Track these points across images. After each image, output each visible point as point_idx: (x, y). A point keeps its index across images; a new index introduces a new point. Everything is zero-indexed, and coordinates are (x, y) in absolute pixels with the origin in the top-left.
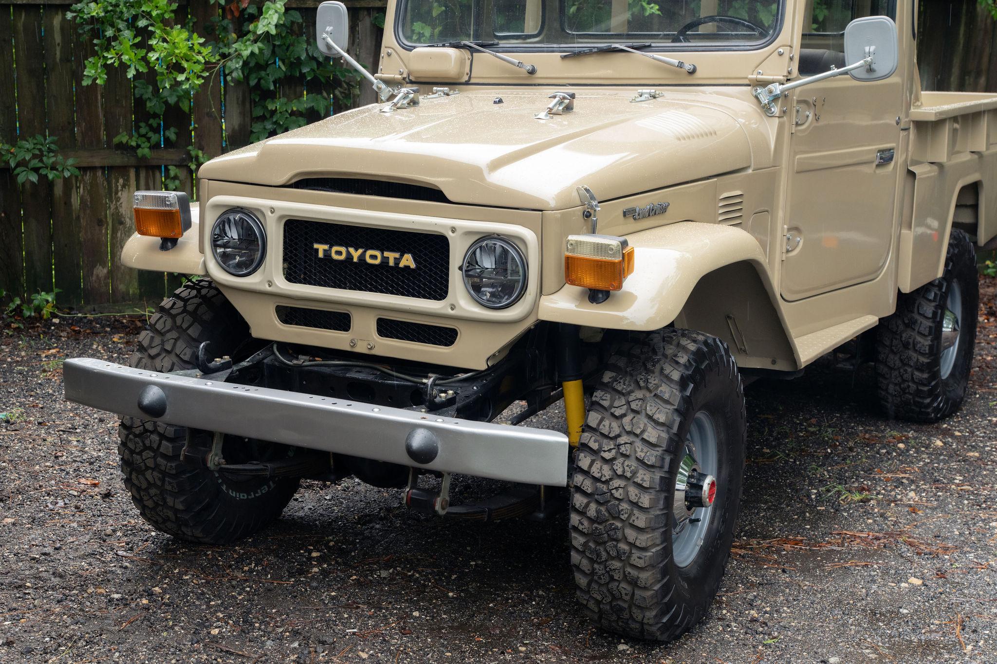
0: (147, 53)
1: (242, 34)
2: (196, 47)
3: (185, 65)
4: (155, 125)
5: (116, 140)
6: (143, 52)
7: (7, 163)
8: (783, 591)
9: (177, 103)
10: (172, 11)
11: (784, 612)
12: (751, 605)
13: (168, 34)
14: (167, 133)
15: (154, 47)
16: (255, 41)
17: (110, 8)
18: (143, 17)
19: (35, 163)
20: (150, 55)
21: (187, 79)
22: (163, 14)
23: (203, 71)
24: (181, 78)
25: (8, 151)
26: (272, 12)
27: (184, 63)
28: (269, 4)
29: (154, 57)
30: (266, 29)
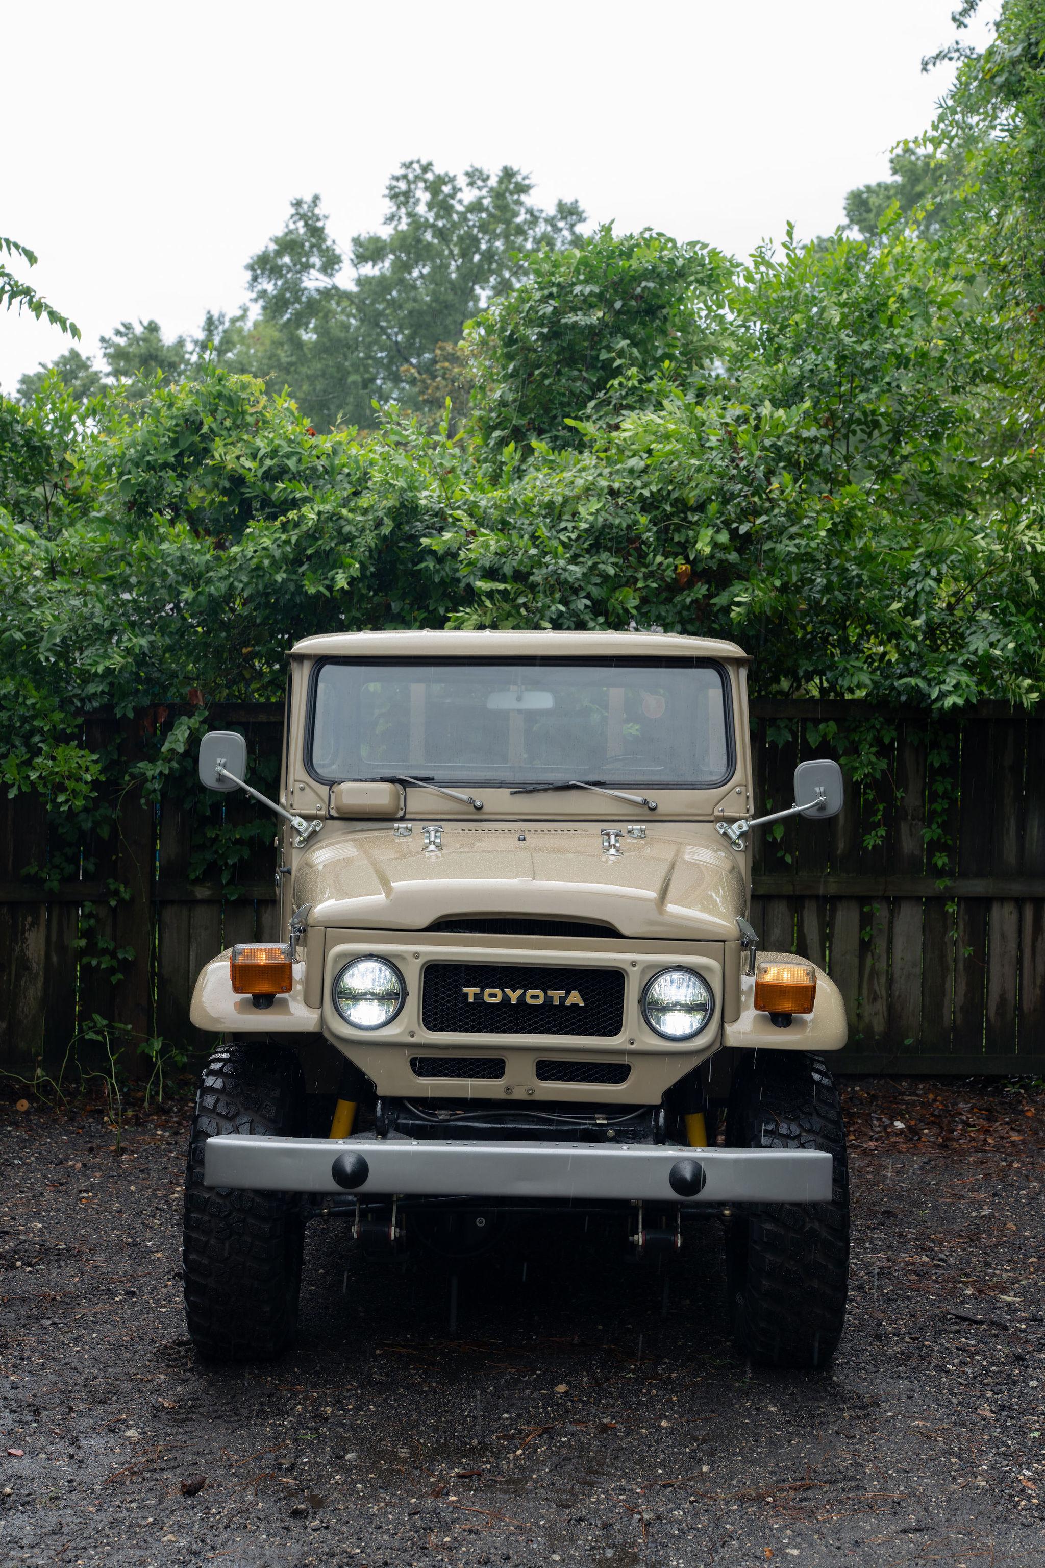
2: (87, 765)
5: (23, 872)
6: (27, 770)
9: (93, 829)
10: (76, 726)
13: (58, 751)
16: (164, 760)
20: (31, 773)
21: (67, 801)
23: (91, 791)
24: (61, 799)
26: (184, 728)
27: (67, 782)
28: (185, 719)
29: (34, 776)
30: (174, 746)
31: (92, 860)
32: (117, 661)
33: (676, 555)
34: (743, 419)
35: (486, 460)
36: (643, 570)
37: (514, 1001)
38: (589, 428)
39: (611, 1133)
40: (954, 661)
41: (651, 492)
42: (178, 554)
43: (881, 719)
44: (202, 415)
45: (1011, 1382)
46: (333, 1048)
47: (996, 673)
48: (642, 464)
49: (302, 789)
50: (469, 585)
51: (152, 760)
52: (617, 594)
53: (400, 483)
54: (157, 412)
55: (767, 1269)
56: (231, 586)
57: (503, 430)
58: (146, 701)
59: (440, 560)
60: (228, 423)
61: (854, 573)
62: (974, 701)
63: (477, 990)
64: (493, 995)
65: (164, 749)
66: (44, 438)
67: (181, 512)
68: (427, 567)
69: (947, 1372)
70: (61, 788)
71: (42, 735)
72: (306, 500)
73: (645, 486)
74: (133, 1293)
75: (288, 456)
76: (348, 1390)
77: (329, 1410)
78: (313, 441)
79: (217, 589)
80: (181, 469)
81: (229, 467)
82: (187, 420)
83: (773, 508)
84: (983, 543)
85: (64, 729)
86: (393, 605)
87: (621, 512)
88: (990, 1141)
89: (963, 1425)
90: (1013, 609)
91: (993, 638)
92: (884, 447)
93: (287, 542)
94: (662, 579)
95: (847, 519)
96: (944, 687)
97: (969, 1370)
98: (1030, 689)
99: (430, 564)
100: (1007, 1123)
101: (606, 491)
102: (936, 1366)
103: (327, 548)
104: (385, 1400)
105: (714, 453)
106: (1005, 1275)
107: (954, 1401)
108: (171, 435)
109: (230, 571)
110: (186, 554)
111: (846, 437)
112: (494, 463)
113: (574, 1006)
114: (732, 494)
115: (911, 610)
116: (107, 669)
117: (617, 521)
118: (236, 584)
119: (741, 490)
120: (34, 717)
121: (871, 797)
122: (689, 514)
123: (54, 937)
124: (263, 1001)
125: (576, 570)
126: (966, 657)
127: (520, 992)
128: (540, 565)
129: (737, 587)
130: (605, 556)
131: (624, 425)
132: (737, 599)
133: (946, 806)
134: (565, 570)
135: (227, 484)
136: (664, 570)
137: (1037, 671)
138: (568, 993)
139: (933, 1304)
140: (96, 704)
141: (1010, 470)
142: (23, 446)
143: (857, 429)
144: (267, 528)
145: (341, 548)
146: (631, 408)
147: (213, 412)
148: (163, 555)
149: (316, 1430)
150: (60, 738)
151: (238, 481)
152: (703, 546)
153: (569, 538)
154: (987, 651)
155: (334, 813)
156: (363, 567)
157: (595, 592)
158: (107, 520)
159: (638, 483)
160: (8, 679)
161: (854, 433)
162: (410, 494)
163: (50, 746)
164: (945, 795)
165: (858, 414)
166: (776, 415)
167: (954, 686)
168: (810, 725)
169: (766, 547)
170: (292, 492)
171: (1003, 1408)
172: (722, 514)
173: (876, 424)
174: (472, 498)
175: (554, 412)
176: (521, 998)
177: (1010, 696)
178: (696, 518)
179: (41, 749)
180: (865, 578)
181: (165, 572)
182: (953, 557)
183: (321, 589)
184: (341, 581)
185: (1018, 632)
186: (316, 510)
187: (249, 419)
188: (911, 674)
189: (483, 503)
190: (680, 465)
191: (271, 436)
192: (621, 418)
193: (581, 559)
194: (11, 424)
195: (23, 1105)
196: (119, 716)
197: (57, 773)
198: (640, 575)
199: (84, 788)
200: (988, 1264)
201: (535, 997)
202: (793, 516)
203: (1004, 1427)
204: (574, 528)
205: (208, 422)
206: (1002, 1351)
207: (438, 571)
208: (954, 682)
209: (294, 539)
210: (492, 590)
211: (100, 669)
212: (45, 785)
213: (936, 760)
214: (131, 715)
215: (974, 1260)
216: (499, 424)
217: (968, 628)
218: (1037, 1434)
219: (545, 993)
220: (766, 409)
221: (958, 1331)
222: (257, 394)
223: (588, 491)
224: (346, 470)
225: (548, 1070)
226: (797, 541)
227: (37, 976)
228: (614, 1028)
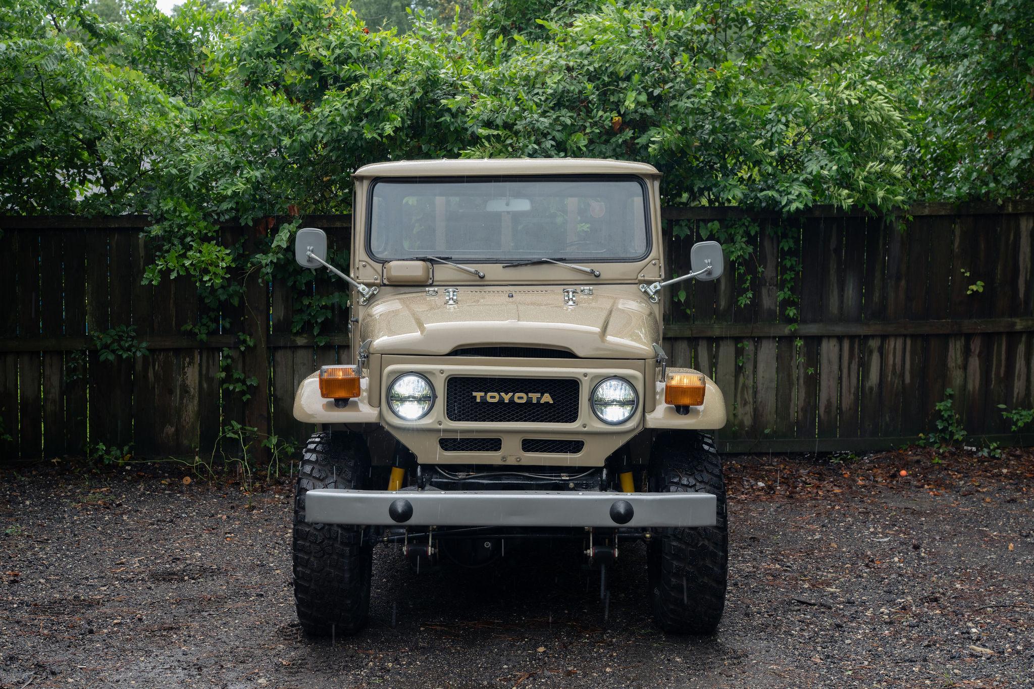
2: (223, 256)
4: (213, 316)
5: (183, 328)
6: (183, 260)
7: (95, 345)
9: (228, 300)
10: (214, 231)
13: (203, 247)
14: (223, 323)
15: (191, 256)
16: (273, 253)
19: (115, 346)
20: (185, 262)
21: (210, 280)
23: (226, 273)
24: (206, 278)
25: (98, 337)
26: (286, 231)
27: (210, 268)
28: (286, 225)
29: (187, 263)
30: (279, 244)
31: (228, 320)
32: (241, 186)
33: (612, 111)
34: (656, 19)
35: (483, 50)
36: (590, 120)
37: (507, 401)
38: (553, 26)
39: (571, 485)
40: (797, 179)
41: (595, 68)
42: (279, 114)
43: (749, 219)
44: (293, 20)
45: (833, 641)
46: (388, 432)
47: (825, 186)
48: (588, 49)
49: (364, 266)
50: (473, 133)
51: (265, 253)
52: (573, 138)
53: (426, 63)
54: (263, 18)
56: (315, 136)
57: (495, 28)
58: (260, 214)
59: (454, 116)
60: (310, 25)
61: (730, 121)
62: (811, 205)
63: (482, 394)
64: (493, 397)
65: (273, 246)
66: (188, 39)
67: (280, 86)
68: (445, 120)
69: (792, 635)
70: (206, 271)
71: (192, 237)
72: (363, 76)
73: (590, 64)
74: (262, 595)
75: (351, 47)
76: (402, 653)
77: (390, 665)
78: (367, 37)
79: (306, 137)
80: (278, 56)
81: (312, 55)
82: (282, 24)
83: (676, 77)
84: (816, 99)
85: (206, 234)
86: (423, 146)
87: (575, 82)
88: (820, 493)
89: (802, 667)
90: (836, 144)
91: (823, 163)
92: (750, 37)
93: (351, 105)
94: (603, 127)
95: (726, 84)
96: (791, 197)
97: (806, 634)
98: (849, 197)
99: (447, 118)
100: (832, 482)
101: (564, 67)
102: (785, 632)
103: (378, 108)
104: (426, 658)
105: (637, 41)
106: (830, 576)
107: (797, 653)
108: (273, 34)
109: (314, 125)
110: (284, 114)
111: (725, 30)
112: (489, 51)
113: (546, 403)
114: (649, 68)
115: (769, 145)
116: (234, 192)
117: (572, 88)
118: (318, 133)
119: (654, 66)
120: (187, 225)
121: (742, 271)
122: (620, 82)
123: (204, 372)
124: (341, 403)
125: (546, 122)
126: (805, 176)
127: (510, 394)
128: (521, 118)
129: (653, 131)
130: (564, 111)
131: (576, 23)
132: (652, 139)
133: (793, 276)
134: (537, 121)
135: (311, 67)
136: (604, 121)
137: (851, 184)
138: (542, 395)
139: (782, 594)
140: (227, 217)
141: (834, 51)
142: (173, 44)
143: (732, 24)
144: (338, 96)
145: (388, 108)
146: (581, 12)
147: (300, 18)
148: (269, 115)
149: (382, 677)
150: (205, 239)
151: (318, 64)
152: (630, 103)
153: (540, 100)
154: (819, 172)
155: (385, 282)
156: (403, 121)
157: (558, 136)
158: (231, 92)
159: (586, 62)
160: (169, 200)
161: (730, 27)
162: (433, 71)
163: (197, 243)
164: (792, 269)
165: (732, 15)
166: (677, 15)
167: (797, 196)
168: (701, 224)
169: (671, 104)
170: (354, 71)
171: (828, 657)
172: (642, 82)
173: (745, 22)
174: (475, 74)
175: (529, 16)
176: (512, 398)
177: (834, 202)
178: (625, 85)
179: (192, 246)
180: (738, 124)
181: (270, 127)
182: (796, 109)
183: (375, 136)
184: (389, 129)
185: (839, 159)
186: (371, 83)
187: (325, 23)
188: (770, 188)
189: (482, 77)
190: (613, 49)
191: (339, 33)
192: (574, 19)
193: (548, 114)
194: (165, 29)
195: (187, 480)
196: (243, 224)
197: (203, 261)
198: (588, 124)
199: (221, 272)
200: (818, 569)
201: (520, 398)
202: (690, 83)
203: (829, 669)
204: (543, 93)
205: (297, 24)
206: (827, 622)
207: (453, 123)
208: (797, 193)
209: (356, 103)
210: (489, 135)
211: (229, 192)
212: (195, 270)
213: (786, 245)
214: (251, 224)
215: (809, 566)
216: (492, 25)
217: (806, 157)
218: (850, 673)
219: (527, 395)
220: (671, 11)
221: (799, 610)
222: (329, 5)
223: (553, 67)
224: (390, 57)
225: (529, 445)
226: (692, 100)
227: (194, 396)
228: (573, 418)
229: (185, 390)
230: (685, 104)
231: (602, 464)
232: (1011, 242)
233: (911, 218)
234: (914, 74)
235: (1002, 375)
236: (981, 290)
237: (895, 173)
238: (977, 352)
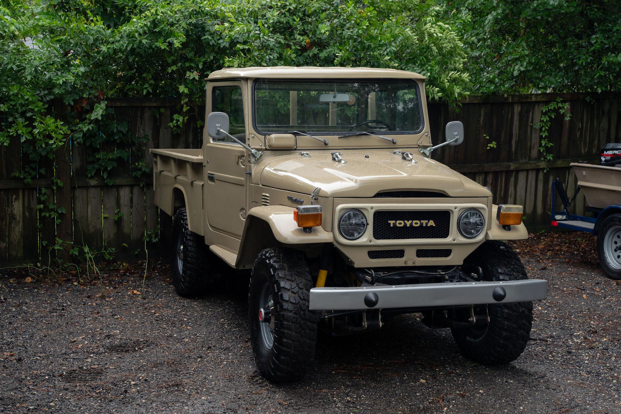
0: (32, 130)
1: (82, 120)
2: (59, 126)
3: (53, 135)
4: (34, 167)
5: (12, 175)
6: (30, 129)
8: (362, 388)
9: (46, 155)
10: (45, 109)
11: (363, 397)
12: (348, 396)
13: (43, 120)
14: (41, 171)
15: (37, 126)
16: (89, 124)
17: (11, 107)
18: (30, 111)
20: (34, 130)
22: (40, 110)
23: (63, 138)
24: (51, 142)
26: (99, 109)
29: (36, 131)
30: (96, 117)
31: (43, 169)
32: (72, 78)
36: (293, 41)
37: (408, 225)
39: (447, 277)
42: (97, 29)
46: (336, 248)
49: (253, 138)
51: (84, 123)
52: (285, 52)
55: (505, 327)
59: (212, 35)
61: (367, 44)
63: (394, 222)
64: (400, 223)
70: (50, 137)
73: (290, 4)
77: (349, 399)
79: (116, 46)
83: (340, 16)
84: (410, 32)
87: (283, 16)
90: (425, 60)
94: (301, 46)
98: (438, 92)
103: (167, 29)
104: (364, 392)
109: (121, 38)
113: (431, 226)
116: (64, 82)
117: (282, 20)
118: (123, 44)
123: (26, 205)
124: (307, 230)
125: (273, 41)
127: (410, 222)
130: (278, 35)
132: (337, 54)
134: (268, 40)
136: (302, 42)
137: (440, 85)
138: (429, 221)
145: (172, 29)
155: (267, 148)
156: (186, 38)
157: (279, 50)
159: (287, 4)
160: (15, 87)
163: (40, 118)
169: (338, 32)
176: (411, 225)
177: (430, 94)
179: (34, 119)
180: (373, 46)
182: (400, 38)
183: (166, 47)
184: (177, 43)
185: (431, 69)
193: (271, 36)
195: (29, 280)
196: (66, 104)
197: (46, 130)
199: (60, 137)
201: (416, 223)
203: (600, 380)
207: (211, 40)
209: (149, 24)
210: (244, 49)
211: (61, 82)
212: (39, 135)
214: (72, 104)
218: (615, 381)
219: (420, 221)
225: (422, 253)
226: (351, 30)
227: (19, 221)
228: (445, 234)
229: (13, 217)
230: (347, 33)
231: (461, 263)
232: (509, 119)
233: (461, 105)
234: (461, 19)
235: (502, 195)
236: (495, 147)
237: (464, 78)
238: (490, 182)
